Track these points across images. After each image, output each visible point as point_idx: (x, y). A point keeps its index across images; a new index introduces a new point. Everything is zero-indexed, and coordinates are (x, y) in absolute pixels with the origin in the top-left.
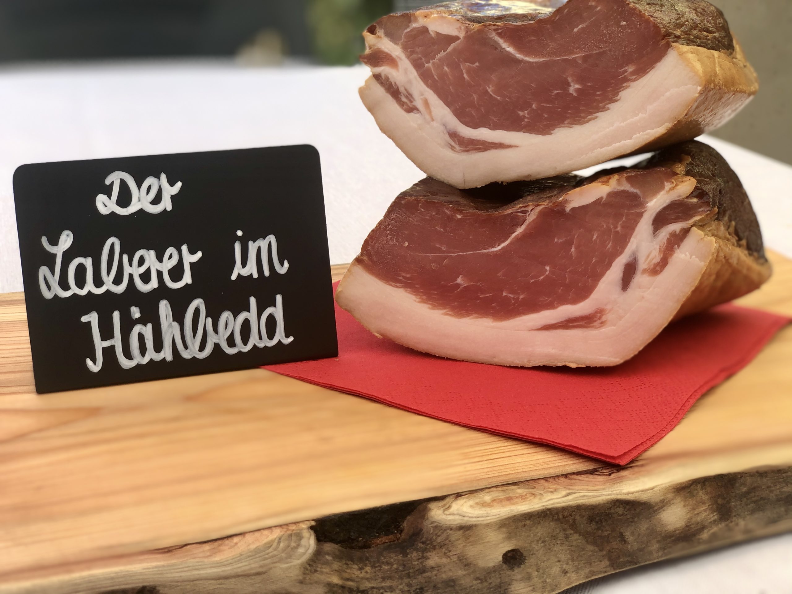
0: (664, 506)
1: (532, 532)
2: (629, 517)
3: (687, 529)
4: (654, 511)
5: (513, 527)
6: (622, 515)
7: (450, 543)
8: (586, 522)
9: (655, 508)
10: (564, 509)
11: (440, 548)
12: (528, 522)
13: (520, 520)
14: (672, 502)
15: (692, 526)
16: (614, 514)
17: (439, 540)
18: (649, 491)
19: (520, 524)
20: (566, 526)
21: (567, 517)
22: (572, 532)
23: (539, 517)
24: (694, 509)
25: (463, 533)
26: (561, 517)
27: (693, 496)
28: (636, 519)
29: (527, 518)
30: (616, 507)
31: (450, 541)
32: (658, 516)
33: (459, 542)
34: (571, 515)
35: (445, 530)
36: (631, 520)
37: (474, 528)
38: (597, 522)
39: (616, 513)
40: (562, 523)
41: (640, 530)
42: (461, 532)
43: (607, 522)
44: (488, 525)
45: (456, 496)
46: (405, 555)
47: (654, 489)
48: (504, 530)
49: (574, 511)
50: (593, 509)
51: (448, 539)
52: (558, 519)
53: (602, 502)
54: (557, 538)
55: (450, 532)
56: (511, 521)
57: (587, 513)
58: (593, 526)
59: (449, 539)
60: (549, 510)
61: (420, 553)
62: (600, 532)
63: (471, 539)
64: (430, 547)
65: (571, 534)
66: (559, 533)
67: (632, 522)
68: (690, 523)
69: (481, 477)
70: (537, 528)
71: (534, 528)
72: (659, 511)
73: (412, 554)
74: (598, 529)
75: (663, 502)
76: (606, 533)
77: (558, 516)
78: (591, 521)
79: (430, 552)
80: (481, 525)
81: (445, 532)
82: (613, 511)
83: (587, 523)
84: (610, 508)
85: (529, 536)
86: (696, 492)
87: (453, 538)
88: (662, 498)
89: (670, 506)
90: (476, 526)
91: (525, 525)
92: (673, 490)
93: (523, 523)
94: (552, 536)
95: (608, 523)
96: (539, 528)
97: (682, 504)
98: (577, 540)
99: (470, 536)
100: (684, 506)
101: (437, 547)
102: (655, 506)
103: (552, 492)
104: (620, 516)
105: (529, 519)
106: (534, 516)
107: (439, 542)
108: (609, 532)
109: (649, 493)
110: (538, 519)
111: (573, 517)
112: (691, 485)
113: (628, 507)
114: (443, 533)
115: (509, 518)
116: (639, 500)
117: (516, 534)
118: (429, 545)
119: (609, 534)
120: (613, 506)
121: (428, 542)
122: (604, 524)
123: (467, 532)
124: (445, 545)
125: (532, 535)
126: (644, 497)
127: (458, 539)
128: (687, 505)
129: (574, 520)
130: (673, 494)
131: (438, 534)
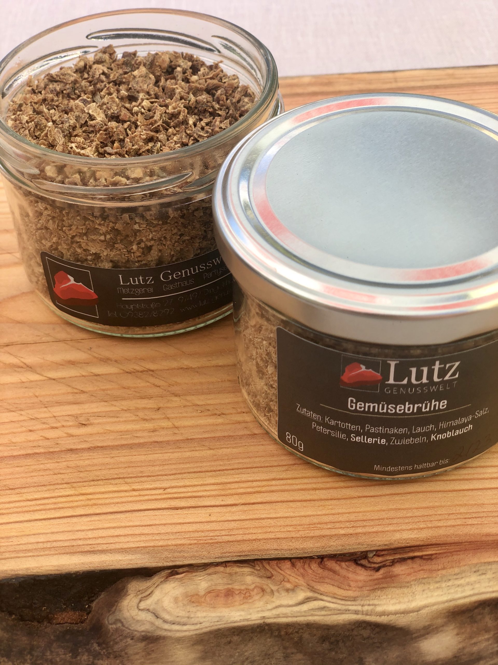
0: (428, 634)
1: (238, 651)
2: (376, 641)
3: (455, 659)
4: (412, 639)
5: (212, 645)
6: (368, 638)
7: (126, 656)
8: (316, 641)
9: (414, 636)
10: (288, 625)
11: (115, 658)
12: (235, 638)
13: (225, 635)
14: (441, 629)
15: (463, 657)
16: (356, 636)
17: (116, 648)
18: (411, 614)
19: (224, 640)
20: (287, 644)
21: (292, 633)
22: (296, 651)
23: (252, 633)
24: (471, 638)
25: (145, 646)
26: (283, 633)
27: (475, 622)
28: (385, 645)
29: (235, 633)
30: (360, 628)
31: (126, 654)
32: (416, 644)
33: (137, 657)
34: (297, 632)
35: (126, 637)
36: (378, 645)
37: (161, 641)
38: (331, 643)
39: (360, 635)
40: (283, 640)
41: (388, 657)
42: (143, 644)
43: (345, 644)
44: (179, 640)
45: (171, 572)
46: (75, 654)
47: (419, 612)
48: (200, 648)
49: (302, 629)
50: (328, 629)
51: (124, 650)
52: (279, 636)
53: (341, 622)
54: (272, 657)
55: (129, 641)
56: (212, 636)
57: (320, 632)
58: (326, 645)
59: (126, 651)
60: (269, 625)
61: (91, 657)
62: (334, 653)
63: (153, 656)
64: (104, 652)
65: (292, 653)
66: (277, 651)
67: (378, 647)
68: (461, 654)
69: (220, 539)
70: (246, 645)
71: (242, 646)
72: (420, 639)
73: (83, 655)
74: (330, 650)
75: (428, 628)
76: (341, 656)
77: (280, 632)
78: (324, 641)
79: (102, 660)
80: (170, 638)
81: (125, 641)
82: (355, 633)
83: (318, 642)
84: (353, 630)
85: (231, 656)
86: (479, 617)
87: (130, 651)
88: (427, 623)
89: (437, 633)
90: (164, 638)
91: (230, 642)
92: (447, 614)
93: (229, 639)
94: (266, 655)
95: (347, 645)
96: (250, 644)
97: (455, 632)
98: (300, 660)
99: (153, 651)
100: (458, 634)
101: (112, 656)
102: (414, 633)
103: (287, 590)
104: (364, 639)
105: (238, 635)
106: (246, 630)
107: (115, 650)
108: (345, 655)
109: (411, 616)
110: (251, 634)
111: (300, 634)
112: (476, 608)
113: (377, 630)
114: (121, 640)
115: (211, 632)
116: (394, 625)
117: (214, 654)
118: (104, 651)
119: (345, 658)
120: (357, 627)
121: (104, 646)
122: (341, 644)
123: (151, 645)
124: (121, 656)
125: (237, 654)
126: (402, 621)
127: (137, 653)
128: (463, 633)
129: (301, 638)
130: (445, 620)
131: (116, 641)
